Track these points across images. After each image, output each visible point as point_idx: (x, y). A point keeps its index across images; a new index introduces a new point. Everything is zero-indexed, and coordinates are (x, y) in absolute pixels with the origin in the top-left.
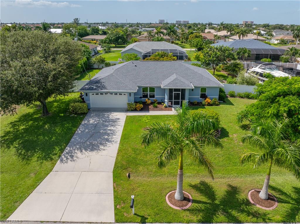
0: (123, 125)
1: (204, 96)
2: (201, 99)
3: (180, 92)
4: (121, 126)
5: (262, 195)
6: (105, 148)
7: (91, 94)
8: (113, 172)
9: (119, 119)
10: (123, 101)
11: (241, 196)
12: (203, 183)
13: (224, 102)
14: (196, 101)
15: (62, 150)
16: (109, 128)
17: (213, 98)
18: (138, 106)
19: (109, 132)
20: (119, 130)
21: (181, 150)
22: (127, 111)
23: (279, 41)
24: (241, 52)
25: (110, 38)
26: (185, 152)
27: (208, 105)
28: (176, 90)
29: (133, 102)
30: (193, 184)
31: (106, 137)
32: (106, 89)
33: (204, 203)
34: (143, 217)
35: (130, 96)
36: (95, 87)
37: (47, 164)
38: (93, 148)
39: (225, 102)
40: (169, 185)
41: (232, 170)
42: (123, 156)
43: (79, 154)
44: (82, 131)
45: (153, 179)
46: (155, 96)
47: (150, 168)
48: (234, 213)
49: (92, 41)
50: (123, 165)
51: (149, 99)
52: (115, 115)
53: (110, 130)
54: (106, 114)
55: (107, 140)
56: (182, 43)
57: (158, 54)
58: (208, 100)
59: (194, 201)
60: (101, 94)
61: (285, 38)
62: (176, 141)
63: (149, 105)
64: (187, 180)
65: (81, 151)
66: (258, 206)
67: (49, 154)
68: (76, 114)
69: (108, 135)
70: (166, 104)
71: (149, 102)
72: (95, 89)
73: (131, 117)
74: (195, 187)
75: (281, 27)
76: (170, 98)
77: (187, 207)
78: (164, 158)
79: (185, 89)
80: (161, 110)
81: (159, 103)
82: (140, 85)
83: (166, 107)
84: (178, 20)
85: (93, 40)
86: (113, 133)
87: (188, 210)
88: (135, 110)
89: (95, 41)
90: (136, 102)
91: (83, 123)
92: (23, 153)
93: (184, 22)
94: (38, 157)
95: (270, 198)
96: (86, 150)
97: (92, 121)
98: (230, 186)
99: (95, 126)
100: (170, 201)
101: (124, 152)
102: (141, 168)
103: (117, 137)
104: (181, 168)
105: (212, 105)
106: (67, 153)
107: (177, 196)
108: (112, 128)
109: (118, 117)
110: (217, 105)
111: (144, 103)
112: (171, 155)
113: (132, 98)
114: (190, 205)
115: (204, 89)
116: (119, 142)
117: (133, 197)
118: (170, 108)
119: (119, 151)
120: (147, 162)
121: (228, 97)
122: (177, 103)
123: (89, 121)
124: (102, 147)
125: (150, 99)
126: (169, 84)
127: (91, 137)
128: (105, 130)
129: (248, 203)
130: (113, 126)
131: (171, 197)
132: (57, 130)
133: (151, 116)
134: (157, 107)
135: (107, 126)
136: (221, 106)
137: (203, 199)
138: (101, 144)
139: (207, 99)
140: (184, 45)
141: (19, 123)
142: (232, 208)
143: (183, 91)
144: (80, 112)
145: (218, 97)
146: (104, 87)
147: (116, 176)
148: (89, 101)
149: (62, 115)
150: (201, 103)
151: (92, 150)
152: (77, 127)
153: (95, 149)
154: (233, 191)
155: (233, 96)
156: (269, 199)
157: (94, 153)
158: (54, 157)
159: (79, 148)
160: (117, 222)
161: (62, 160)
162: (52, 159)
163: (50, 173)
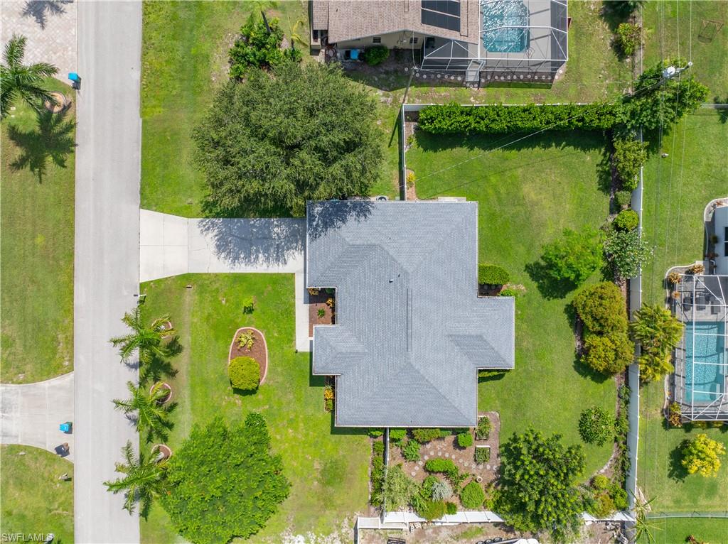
6: (222, 259)
8: (189, 274)
9: (285, 263)
15: (218, 216)
16: (260, 255)
19: (253, 257)
31: (242, 256)
38: (222, 247)
43: (212, 234)
44: (253, 225)
52: (295, 257)
53: (257, 257)
54: (298, 243)
55: (236, 258)
65: (216, 236)
69: (247, 257)
73: (292, 279)
86: (251, 262)
91: (273, 220)
96: (218, 240)
97: (277, 230)
99: (265, 238)
103: (242, 268)
106: (213, 223)
108: (261, 259)
109: (290, 262)
116: (232, 271)
124: (223, 255)
127: (243, 239)
128: (257, 252)
130: (268, 259)
135: (266, 252)
138: (230, 252)
146: (315, 237)
151: (218, 247)
152: (264, 216)
153: (219, 249)
154: (171, 373)
157: (213, 248)
158: (207, 211)
159: (220, 232)
160: (141, 284)
161: (202, 221)
162: (203, 211)
163: (186, 219)
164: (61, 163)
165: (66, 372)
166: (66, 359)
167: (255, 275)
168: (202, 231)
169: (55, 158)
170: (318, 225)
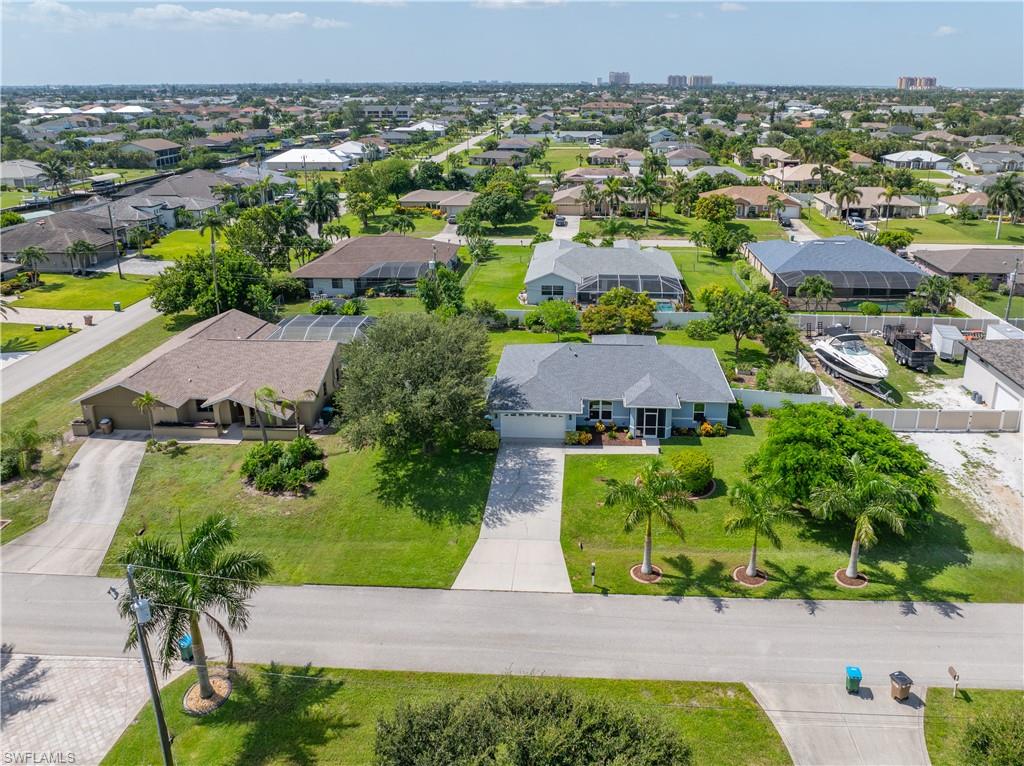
0: (563, 471)
1: (700, 418)
2: (695, 422)
3: (657, 414)
4: (560, 474)
5: (749, 571)
6: (543, 508)
7: (502, 415)
8: (561, 540)
9: (553, 460)
10: (558, 428)
11: (726, 572)
12: (682, 558)
13: (738, 427)
14: (684, 427)
15: (482, 510)
16: (541, 477)
17: (717, 422)
18: (583, 436)
19: (542, 483)
20: (557, 478)
21: (649, 513)
22: (565, 444)
23: (956, 210)
24: (808, 289)
25: (483, 210)
26: (653, 515)
27: (706, 436)
28: (648, 410)
29: (574, 430)
30: (668, 557)
31: (540, 491)
32: (529, 407)
33: (676, 577)
34: (604, 588)
35: (570, 419)
36: (510, 404)
37: (469, 529)
38: (526, 508)
39: (740, 428)
40: (635, 558)
41: (721, 542)
42: (571, 521)
43: (506, 515)
44: (501, 482)
45: (613, 551)
46: (613, 417)
47: (609, 537)
48: (711, 588)
49: (427, 209)
50: (571, 532)
51: (600, 422)
52: (545, 453)
53: (543, 480)
54: (531, 451)
55: (543, 496)
56: (679, 212)
57: (616, 296)
58: (707, 426)
59: (664, 576)
60: (521, 414)
61: (974, 201)
62: (643, 501)
63: (601, 433)
64: (657, 554)
65: (510, 513)
66: (741, 583)
67: (466, 516)
68: (480, 449)
69: (543, 488)
70: (631, 432)
71: (602, 427)
72: (512, 408)
73: (573, 456)
74: (670, 561)
75: (1005, 128)
76: (639, 422)
77: (657, 581)
78: (630, 521)
79: (665, 410)
80: (623, 443)
81: (620, 430)
82: (586, 398)
83: (631, 438)
84: (673, 75)
85: (429, 207)
86: (550, 485)
87: (658, 584)
88: (578, 444)
89: (436, 212)
90: (579, 428)
91: (497, 466)
92: (424, 513)
93: (696, 79)
94: (451, 520)
95: (759, 575)
96: (516, 511)
97: (510, 465)
98: (714, 561)
99: (519, 473)
100: (635, 574)
101: (571, 514)
102: (596, 537)
103: (558, 491)
104: (649, 535)
105: (713, 435)
106: (491, 515)
107: (644, 569)
108: (546, 477)
109: (551, 457)
110: (723, 436)
111: (593, 430)
112: (638, 518)
113: (574, 423)
114: (659, 579)
115: (700, 406)
116: (561, 500)
117: (593, 564)
118: (638, 440)
119: (564, 513)
120: (604, 528)
121: (748, 416)
122: (650, 432)
123: (506, 464)
124: (537, 507)
125: (603, 420)
126: (637, 399)
127: (517, 490)
128: (536, 479)
129: (731, 579)
130: (546, 472)
131: (637, 571)
132: (461, 479)
133: (605, 456)
134: (615, 438)
135: (537, 473)
136: (730, 436)
137: (676, 573)
138: (535, 501)
139: (705, 425)
140: (683, 224)
141: (392, 465)
142: (709, 584)
143: (662, 412)
144: (487, 447)
145: (726, 419)
146: (526, 404)
147: (566, 547)
148: (499, 426)
149: (458, 451)
150: (694, 430)
151: (525, 510)
152: (491, 473)
153: (529, 510)
154: (717, 567)
155: (759, 414)
156: (757, 575)
157: (528, 516)
158: (474, 519)
159: (506, 508)
160: (575, 592)
161: (487, 524)
162: (473, 523)
163: (478, 541)
164: (332, 689)
165: (749, 695)
166: (722, 695)
167: (566, 480)
168: (502, 525)
169: (317, 700)
170: (512, 402)
